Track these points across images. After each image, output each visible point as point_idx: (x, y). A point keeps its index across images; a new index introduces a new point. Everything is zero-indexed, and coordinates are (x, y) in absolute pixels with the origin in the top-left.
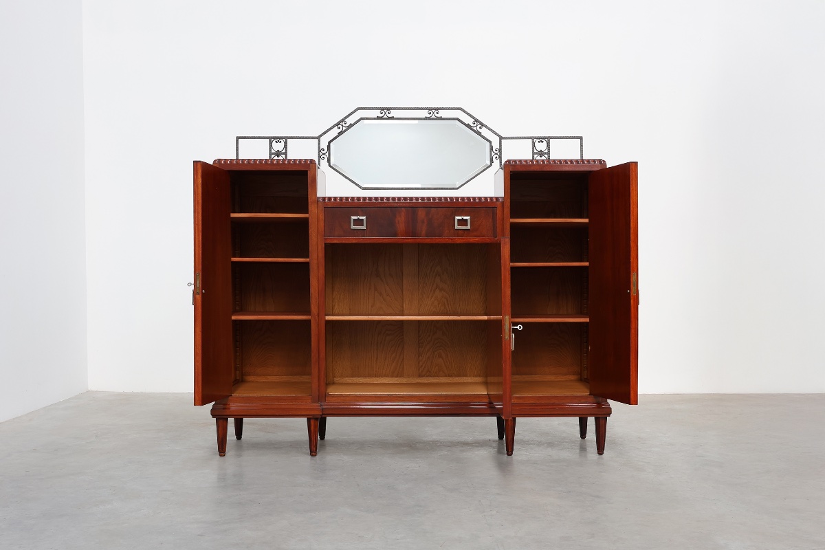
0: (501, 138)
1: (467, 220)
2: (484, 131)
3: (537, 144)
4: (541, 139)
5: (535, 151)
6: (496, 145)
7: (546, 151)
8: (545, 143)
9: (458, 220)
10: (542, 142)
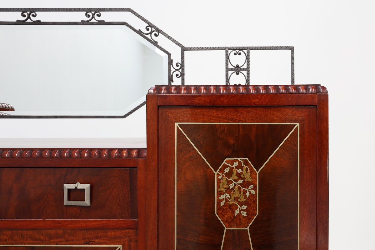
0: (184, 49)
1: (83, 190)
2: (161, 39)
3: (232, 56)
4: (238, 50)
5: (230, 66)
6: (177, 59)
7: (245, 66)
8: (243, 56)
9: (69, 190)
10: (240, 54)
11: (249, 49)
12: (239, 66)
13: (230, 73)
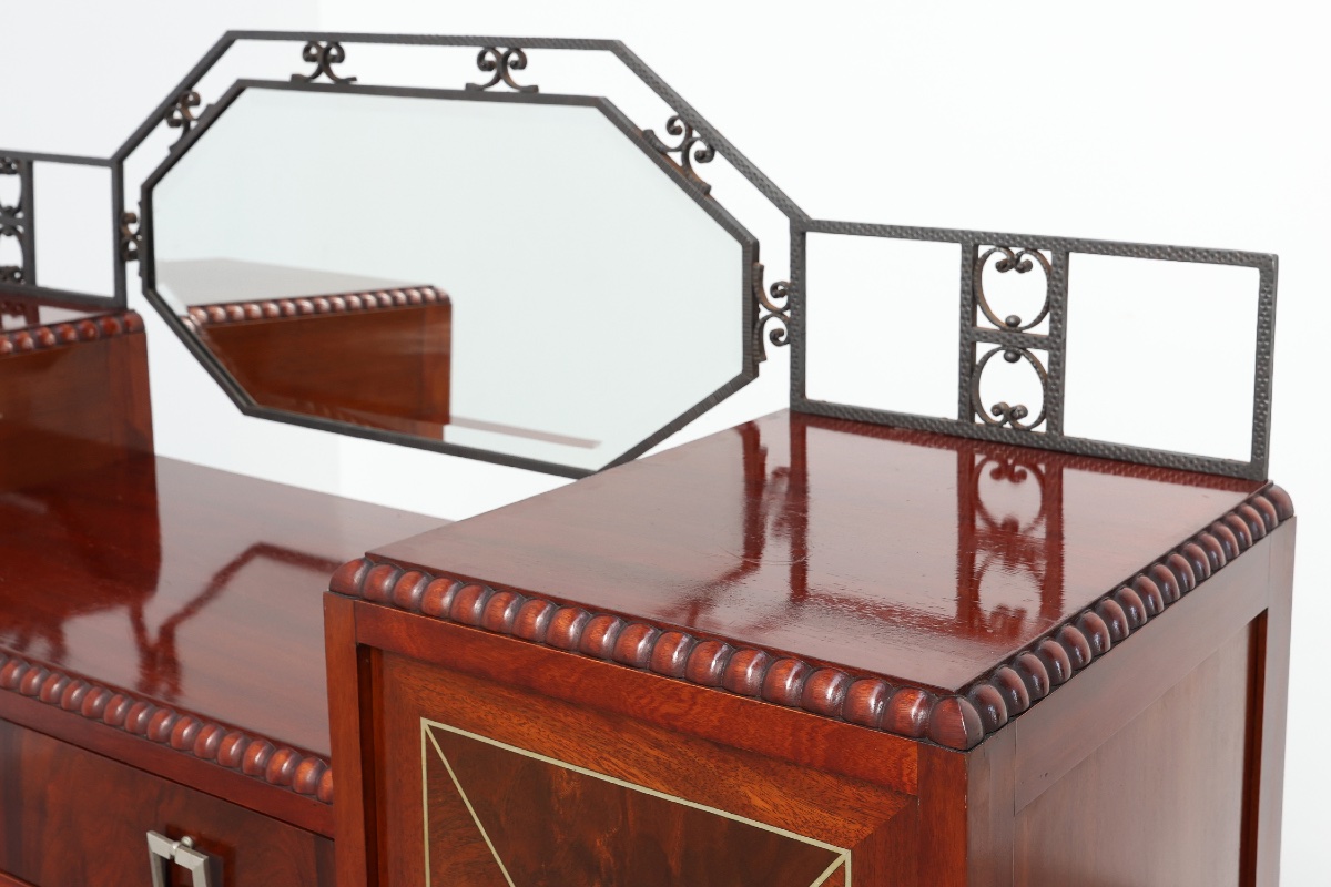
0: (801, 227)
3: (992, 281)
4: (1017, 251)
5: (982, 322)
6: (776, 269)
7: (1044, 329)
8: (1038, 278)
10: (1025, 267)
11: (1065, 248)
12: (1018, 321)
13: (982, 349)
